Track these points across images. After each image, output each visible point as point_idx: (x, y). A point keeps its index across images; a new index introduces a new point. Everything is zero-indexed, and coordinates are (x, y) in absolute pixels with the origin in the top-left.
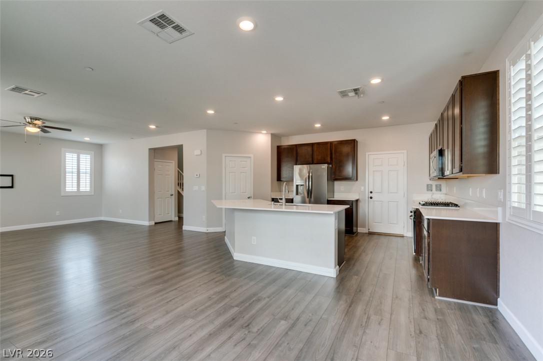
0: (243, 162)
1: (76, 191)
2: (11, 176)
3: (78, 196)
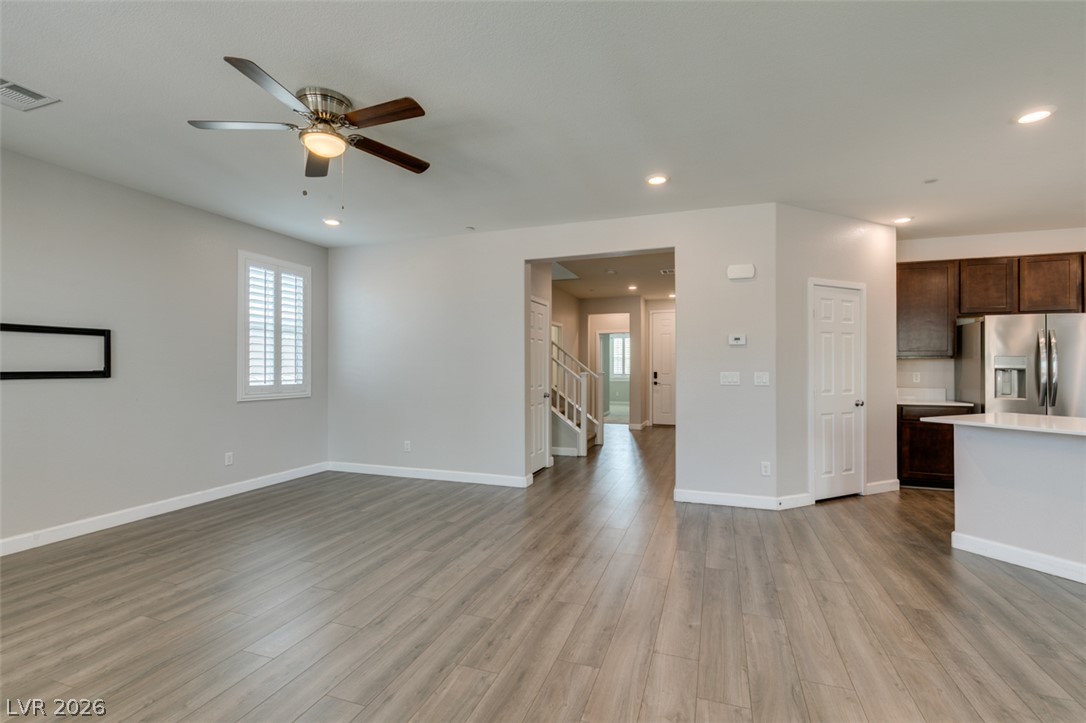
0: (845, 304)
1: (272, 383)
2: (106, 334)
3: (276, 401)
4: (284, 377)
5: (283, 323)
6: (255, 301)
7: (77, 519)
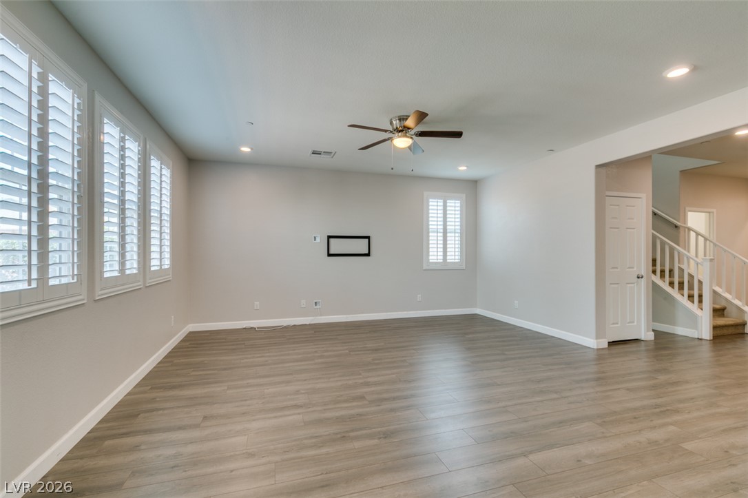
1: (442, 261)
2: (368, 238)
3: (444, 270)
4: (448, 258)
5: (448, 227)
6: (432, 217)
7: (359, 314)
